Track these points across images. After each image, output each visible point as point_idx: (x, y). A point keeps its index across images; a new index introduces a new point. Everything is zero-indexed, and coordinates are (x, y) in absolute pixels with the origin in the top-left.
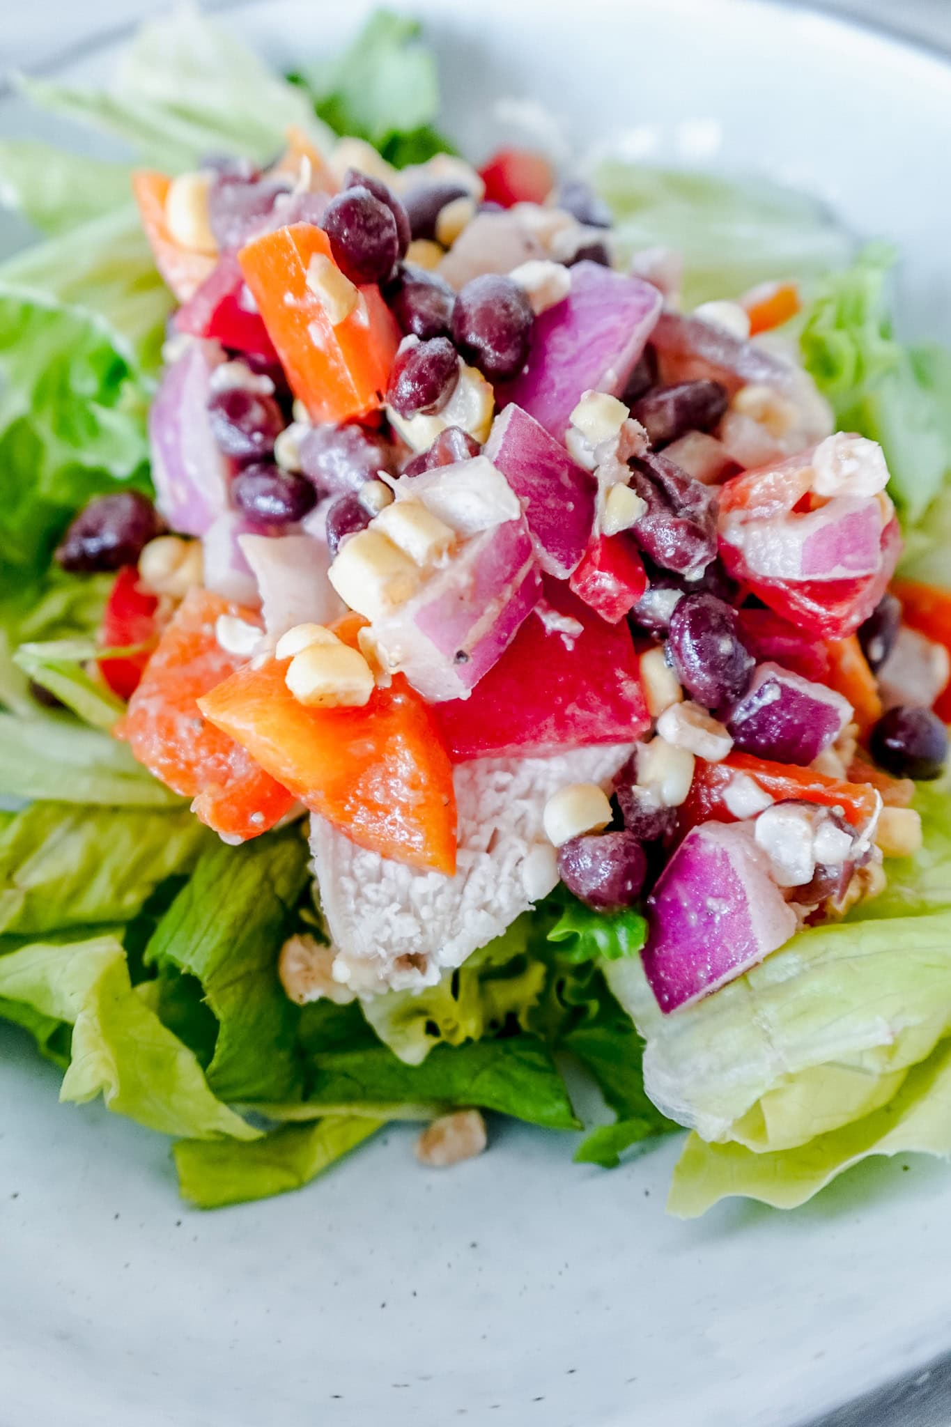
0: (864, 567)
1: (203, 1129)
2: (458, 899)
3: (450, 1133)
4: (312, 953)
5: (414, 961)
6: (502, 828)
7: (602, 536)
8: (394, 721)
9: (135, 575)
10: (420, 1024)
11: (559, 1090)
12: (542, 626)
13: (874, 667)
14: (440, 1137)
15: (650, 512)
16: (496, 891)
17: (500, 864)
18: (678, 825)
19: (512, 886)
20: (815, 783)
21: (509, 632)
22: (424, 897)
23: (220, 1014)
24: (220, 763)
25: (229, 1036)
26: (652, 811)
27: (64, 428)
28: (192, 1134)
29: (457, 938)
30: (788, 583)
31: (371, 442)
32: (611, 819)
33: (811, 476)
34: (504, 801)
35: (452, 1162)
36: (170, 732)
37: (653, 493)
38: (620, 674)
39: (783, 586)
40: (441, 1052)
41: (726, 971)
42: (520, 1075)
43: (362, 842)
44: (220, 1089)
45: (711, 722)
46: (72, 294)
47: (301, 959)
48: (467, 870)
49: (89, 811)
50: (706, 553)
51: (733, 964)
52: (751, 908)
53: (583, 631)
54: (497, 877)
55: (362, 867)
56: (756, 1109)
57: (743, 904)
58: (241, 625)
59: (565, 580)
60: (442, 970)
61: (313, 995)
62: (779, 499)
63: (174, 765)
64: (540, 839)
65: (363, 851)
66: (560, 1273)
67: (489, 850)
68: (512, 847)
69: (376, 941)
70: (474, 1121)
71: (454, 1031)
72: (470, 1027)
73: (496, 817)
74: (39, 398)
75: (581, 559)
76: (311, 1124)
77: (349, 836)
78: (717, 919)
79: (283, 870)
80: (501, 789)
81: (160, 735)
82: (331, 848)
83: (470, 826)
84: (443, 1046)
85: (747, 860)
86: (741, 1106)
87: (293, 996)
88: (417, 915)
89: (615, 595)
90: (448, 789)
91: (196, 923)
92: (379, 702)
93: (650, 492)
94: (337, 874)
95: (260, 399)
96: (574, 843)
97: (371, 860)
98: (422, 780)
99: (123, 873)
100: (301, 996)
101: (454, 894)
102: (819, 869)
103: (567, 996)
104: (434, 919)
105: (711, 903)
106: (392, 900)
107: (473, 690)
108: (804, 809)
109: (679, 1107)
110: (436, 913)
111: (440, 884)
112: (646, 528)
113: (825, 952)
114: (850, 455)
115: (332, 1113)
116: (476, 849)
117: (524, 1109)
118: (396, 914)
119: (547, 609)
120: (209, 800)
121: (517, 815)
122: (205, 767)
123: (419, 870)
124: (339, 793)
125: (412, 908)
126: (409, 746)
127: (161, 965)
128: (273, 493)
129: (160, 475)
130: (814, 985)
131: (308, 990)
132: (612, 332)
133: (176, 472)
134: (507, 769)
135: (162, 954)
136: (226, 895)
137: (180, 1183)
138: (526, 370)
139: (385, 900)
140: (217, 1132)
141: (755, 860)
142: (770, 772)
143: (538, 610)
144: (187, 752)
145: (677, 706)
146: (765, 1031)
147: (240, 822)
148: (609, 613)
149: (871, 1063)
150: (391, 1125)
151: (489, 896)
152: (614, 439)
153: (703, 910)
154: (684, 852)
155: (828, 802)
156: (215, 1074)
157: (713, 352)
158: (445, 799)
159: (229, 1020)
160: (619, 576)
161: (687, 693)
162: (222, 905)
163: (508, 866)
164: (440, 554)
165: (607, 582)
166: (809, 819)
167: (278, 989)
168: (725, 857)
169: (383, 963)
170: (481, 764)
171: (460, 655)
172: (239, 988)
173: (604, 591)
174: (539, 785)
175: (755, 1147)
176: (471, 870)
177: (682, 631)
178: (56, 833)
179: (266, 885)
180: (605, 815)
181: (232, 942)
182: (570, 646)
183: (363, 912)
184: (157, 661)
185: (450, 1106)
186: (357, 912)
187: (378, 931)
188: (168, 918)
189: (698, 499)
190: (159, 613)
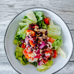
0: (49, 56)
3: (31, 64)
7: (40, 54)
26: (39, 60)
46: (22, 33)
83: (34, 59)
86: (39, 69)
87: (27, 60)
88: (31, 61)
99: (22, 55)
146: (41, 67)
151: (34, 61)
153: (40, 63)
156: (25, 62)
182: (38, 56)
188: (24, 57)
189: (43, 54)
190: (24, 45)
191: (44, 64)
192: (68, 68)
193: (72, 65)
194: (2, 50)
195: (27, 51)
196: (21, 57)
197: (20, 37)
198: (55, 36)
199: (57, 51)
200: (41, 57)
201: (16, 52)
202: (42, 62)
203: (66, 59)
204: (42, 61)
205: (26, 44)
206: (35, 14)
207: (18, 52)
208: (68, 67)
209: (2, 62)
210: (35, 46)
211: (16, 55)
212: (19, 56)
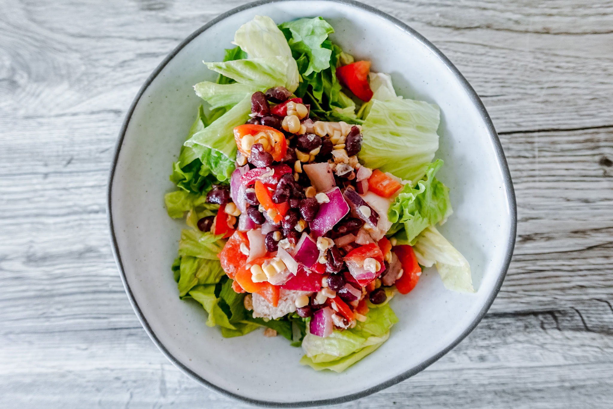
1: (227, 327)
2: (277, 308)
3: (271, 331)
5: (268, 315)
6: (289, 298)
9: (224, 209)
14: (269, 331)
15: (328, 263)
16: (284, 308)
17: (286, 304)
18: (320, 307)
19: (287, 308)
22: (271, 307)
23: (233, 311)
26: (316, 304)
27: (209, 163)
28: (225, 326)
32: (307, 305)
33: (363, 264)
35: (270, 336)
37: (330, 259)
38: (316, 282)
39: (354, 277)
42: (284, 328)
45: (334, 291)
47: (248, 301)
52: (325, 329)
53: (311, 273)
54: (285, 306)
55: (261, 299)
58: (245, 247)
61: (249, 309)
63: (229, 273)
64: (294, 303)
67: (285, 300)
68: (289, 302)
69: (261, 312)
70: (275, 331)
74: (203, 157)
76: (246, 324)
78: (320, 327)
83: (283, 296)
86: (314, 354)
87: (246, 307)
88: (269, 309)
94: (256, 299)
96: (299, 307)
97: (263, 299)
98: (274, 294)
99: (216, 275)
100: (247, 309)
102: (339, 325)
104: (272, 310)
105: (321, 324)
108: (340, 317)
109: (306, 350)
112: (326, 265)
115: (250, 323)
116: (283, 300)
118: (265, 308)
123: (271, 303)
127: (221, 297)
128: (256, 218)
135: (223, 296)
137: (222, 333)
139: (264, 305)
140: (230, 328)
142: (340, 305)
144: (231, 271)
145: (326, 289)
149: (335, 355)
151: (283, 310)
153: (319, 323)
156: (231, 320)
158: (277, 296)
159: (234, 314)
161: (329, 286)
163: (287, 305)
164: (282, 271)
166: (340, 319)
167: (243, 306)
168: (325, 317)
172: (236, 308)
175: (314, 360)
176: (281, 304)
178: (203, 266)
180: (307, 303)
181: (236, 299)
182: (308, 275)
183: (260, 306)
187: (262, 309)
188: (225, 287)
189: (338, 263)
190: (228, 220)
191: (346, 323)
192: (485, 352)
193: (510, 339)
194: (101, 256)
195: (243, 250)
196: (213, 289)
197: (203, 173)
198: (407, 159)
199: (422, 254)
200: (325, 282)
201: (181, 258)
202: (334, 316)
203: (476, 290)
204: (334, 306)
205: (236, 214)
206: (288, 34)
207: (191, 261)
208: (487, 347)
209: (103, 323)
210: (287, 218)
211: (178, 280)
212: (195, 283)
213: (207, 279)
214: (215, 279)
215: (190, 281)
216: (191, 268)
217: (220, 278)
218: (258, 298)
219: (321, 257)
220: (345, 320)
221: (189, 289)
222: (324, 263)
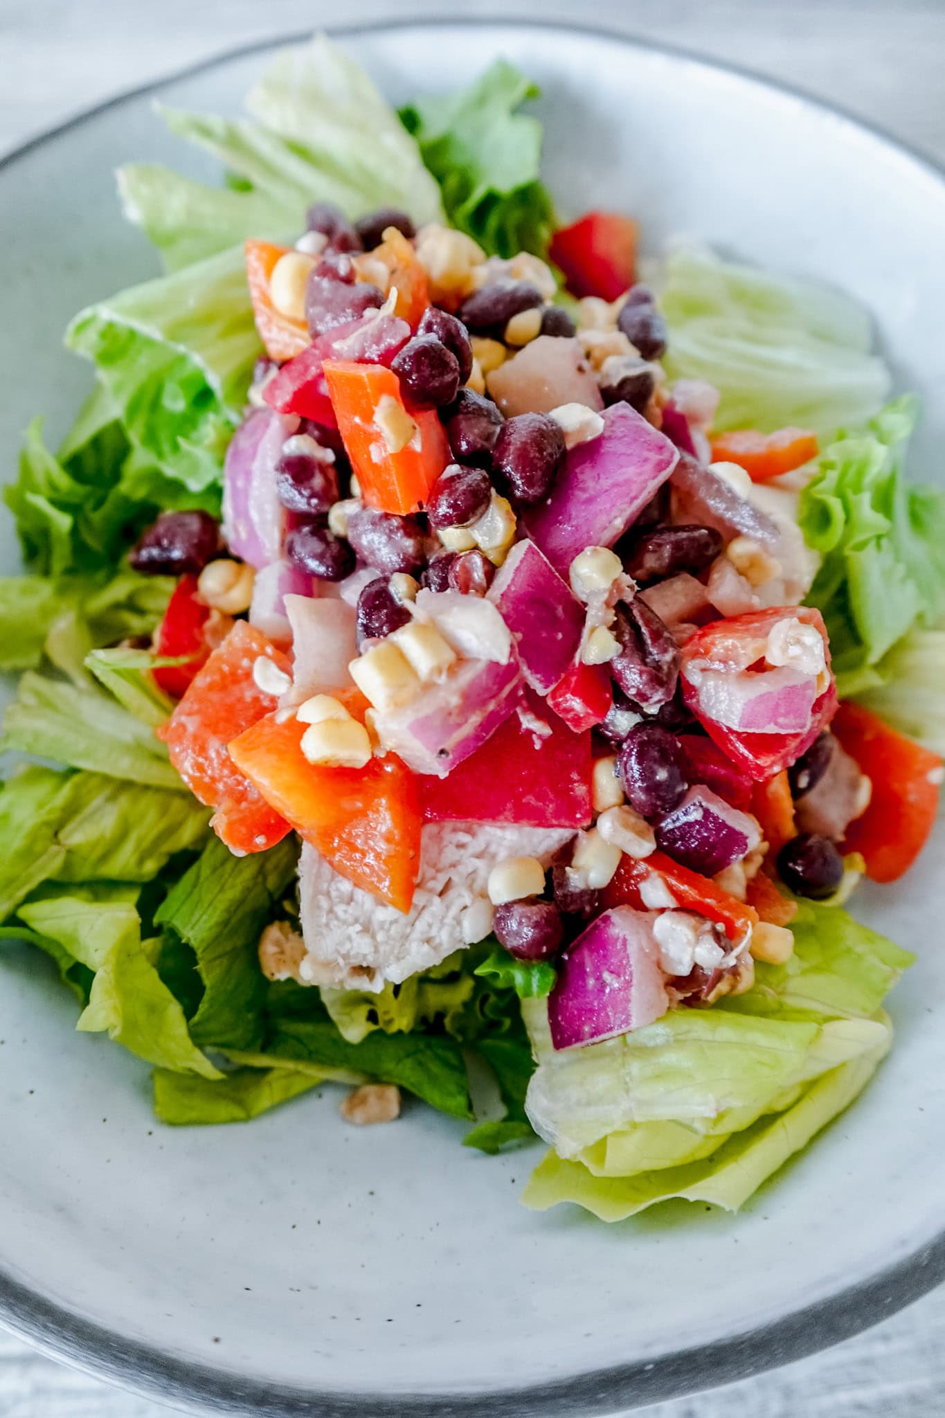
0: (794, 727)
1: (180, 1065)
2: (408, 930)
3: (372, 1100)
4: (287, 938)
5: (366, 971)
6: (455, 879)
7: (581, 663)
8: (383, 785)
9: (194, 587)
10: (363, 1010)
11: (463, 1087)
12: (520, 724)
13: (797, 793)
14: (363, 1101)
15: (622, 655)
16: (440, 929)
17: (448, 908)
18: (597, 904)
19: (454, 928)
20: (710, 898)
21: (487, 734)
22: (382, 924)
23: (207, 982)
24: (239, 783)
25: (212, 999)
26: (577, 891)
27: (151, 438)
28: (171, 1067)
29: (402, 961)
30: (728, 728)
31: (408, 534)
32: (541, 891)
33: (765, 647)
34: (462, 856)
35: (369, 1122)
36: (202, 750)
37: (630, 639)
38: (575, 776)
39: (725, 730)
40: (376, 1037)
41: (605, 1032)
42: (435, 1068)
43: (339, 870)
44: (198, 1038)
45: (643, 824)
46: (176, 332)
47: (277, 943)
48: (420, 908)
49: (126, 785)
50: (662, 697)
51: (611, 1029)
52: (633, 991)
53: (552, 735)
54: (443, 918)
55: (338, 890)
56: (602, 1143)
57: (628, 984)
58: (274, 669)
59: (543, 697)
60: (386, 982)
61: (282, 976)
62: (734, 661)
63: (202, 778)
64: (484, 895)
65: (340, 878)
66: (431, 1229)
67: (441, 894)
68: (460, 895)
69: (338, 952)
70: (392, 1094)
71: (390, 1022)
72: (403, 1021)
73: (452, 868)
74: (133, 409)
75: (560, 681)
76: (265, 1071)
77: (331, 863)
78: (607, 991)
79: (276, 867)
80: (461, 846)
81: (194, 751)
82: (315, 871)
83: (430, 872)
84: (381, 1032)
85: (641, 949)
86: (593, 1138)
87: (267, 973)
88: (373, 937)
89: (582, 715)
90: (416, 845)
91: (199, 901)
92: (373, 767)
93: (627, 637)
94: (317, 892)
95: (323, 468)
96: (508, 907)
97: (346, 886)
98: (397, 838)
99: (146, 844)
100: (273, 974)
101: (406, 926)
102: (696, 967)
103: (487, 1009)
104: (386, 943)
105: (607, 976)
106: (356, 921)
107: (450, 772)
108: (693, 921)
109: (546, 1126)
110: (389, 937)
111: (396, 917)
112: (619, 665)
113: (688, 1032)
114: (798, 642)
115: (283, 1064)
116: (431, 891)
117: (431, 1094)
118: (357, 933)
119: (525, 710)
120: (225, 819)
121: (470, 870)
122: (225, 783)
123: (381, 902)
124: (327, 834)
125: (371, 930)
126: (390, 808)
127: (165, 927)
128: (320, 557)
129: (227, 509)
130: (671, 1058)
131: (279, 971)
132: (628, 482)
133: (242, 513)
134: (469, 831)
135: (169, 922)
136: (226, 881)
137: (154, 1102)
138: (549, 502)
139: (351, 920)
140: (190, 1070)
141: (647, 951)
142: (680, 878)
143: (518, 710)
144: (213, 769)
145: (616, 809)
146: (626, 1083)
147: (247, 841)
148: (575, 726)
149: (697, 1125)
150: (326, 1083)
151: (433, 933)
152: (605, 591)
153: (599, 978)
154: (596, 927)
155: (715, 916)
156: (197, 1024)
157: (716, 505)
158: (411, 853)
159: (212, 988)
160: (586, 702)
161: (627, 800)
162: (222, 890)
163: (454, 911)
164: (440, 672)
165: (576, 704)
166: (695, 929)
167: (255, 963)
168: (625, 941)
169: (341, 969)
170: (449, 824)
171: (442, 752)
172: (225, 961)
173: (572, 710)
174: (493, 849)
175: (594, 1171)
176: (424, 908)
177: (630, 755)
178: (97, 801)
179: (260, 879)
180: (537, 886)
181: (225, 923)
182: (538, 746)
183: (332, 926)
184: (201, 681)
185: (375, 1078)
186: (327, 925)
187: (341, 944)
189: (665, 651)
190: (208, 625)
195: (267, 680)
196: (129, 901)
213: (105, 857)
214: (141, 861)
215: (28, 855)
216: (41, 806)
217: (164, 861)
218: (325, 886)
219: (593, 630)
220: (721, 927)
221: (21, 893)
222: (607, 659)
